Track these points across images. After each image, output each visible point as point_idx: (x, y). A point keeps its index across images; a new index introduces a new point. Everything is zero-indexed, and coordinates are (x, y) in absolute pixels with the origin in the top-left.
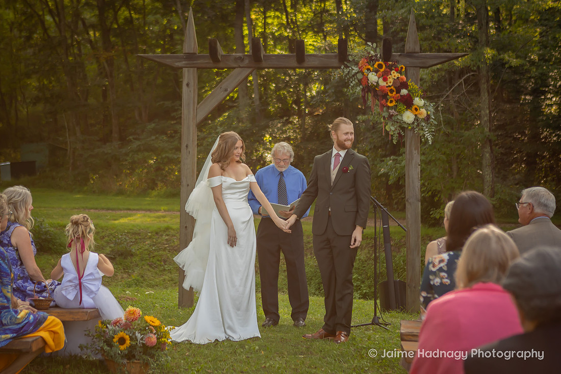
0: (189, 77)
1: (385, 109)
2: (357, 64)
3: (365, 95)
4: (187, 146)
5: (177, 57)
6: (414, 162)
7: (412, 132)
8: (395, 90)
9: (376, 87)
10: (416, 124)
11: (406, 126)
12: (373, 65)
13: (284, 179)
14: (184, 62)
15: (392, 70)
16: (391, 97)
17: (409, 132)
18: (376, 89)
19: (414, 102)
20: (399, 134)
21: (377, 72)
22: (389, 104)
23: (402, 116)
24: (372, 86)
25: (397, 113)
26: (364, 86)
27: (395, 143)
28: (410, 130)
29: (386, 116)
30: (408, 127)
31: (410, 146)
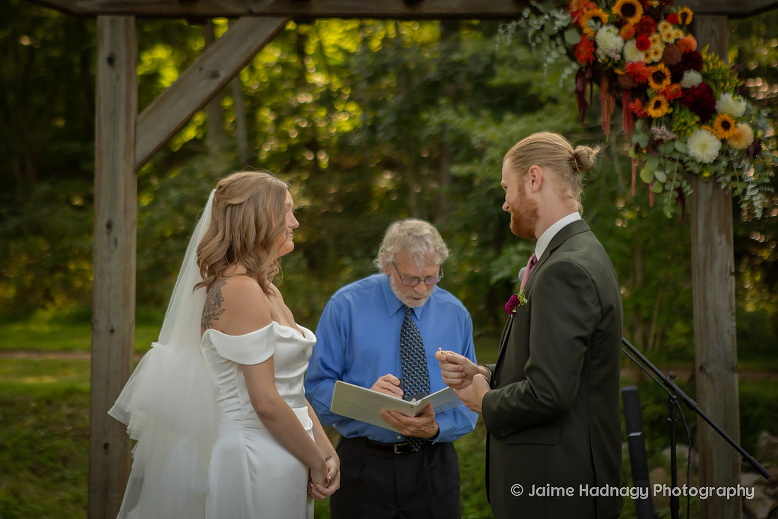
0: (113, 37)
1: (639, 124)
2: (565, 4)
3: (584, 87)
4: (109, 226)
6: (718, 265)
7: (711, 185)
8: (668, 73)
9: (617, 65)
10: (724, 163)
11: (697, 170)
12: (609, 6)
13: (417, 323)
15: (660, 20)
16: (658, 93)
17: (702, 187)
18: (619, 71)
19: (720, 106)
20: (679, 190)
21: (619, 24)
22: (653, 112)
23: (686, 143)
24: (606, 64)
25: (673, 136)
26: (584, 64)
27: (669, 215)
28: (707, 181)
29: (643, 145)
30: (701, 173)
31: (706, 223)
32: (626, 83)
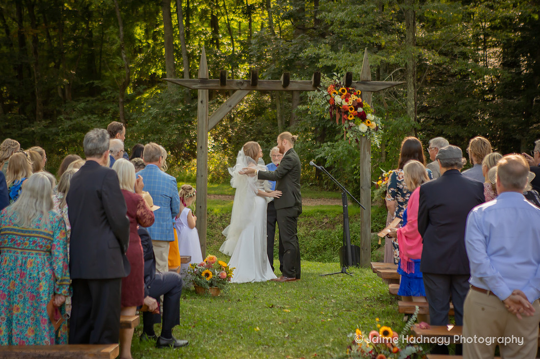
0: (203, 95)
1: (346, 122)
2: (326, 89)
3: (332, 111)
4: (201, 147)
5: (194, 81)
6: (366, 160)
8: (353, 108)
9: (340, 106)
10: (368, 133)
11: (361, 134)
12: (338, 90)
14: (199, 85)
15: (351, 93)
16: (351, 113)
17: (363, 139)
19: (367, 117)
20: (357, 140)
21: (341, 95)
22: (349, 118)
23: (358, 127)
24: (337, 105)
25: (355, 125)
26: (332, 105)
27: (353, 146)
28: (364, 137)
29: (347, 127)
30: (363, 135)
31: (364, 148)
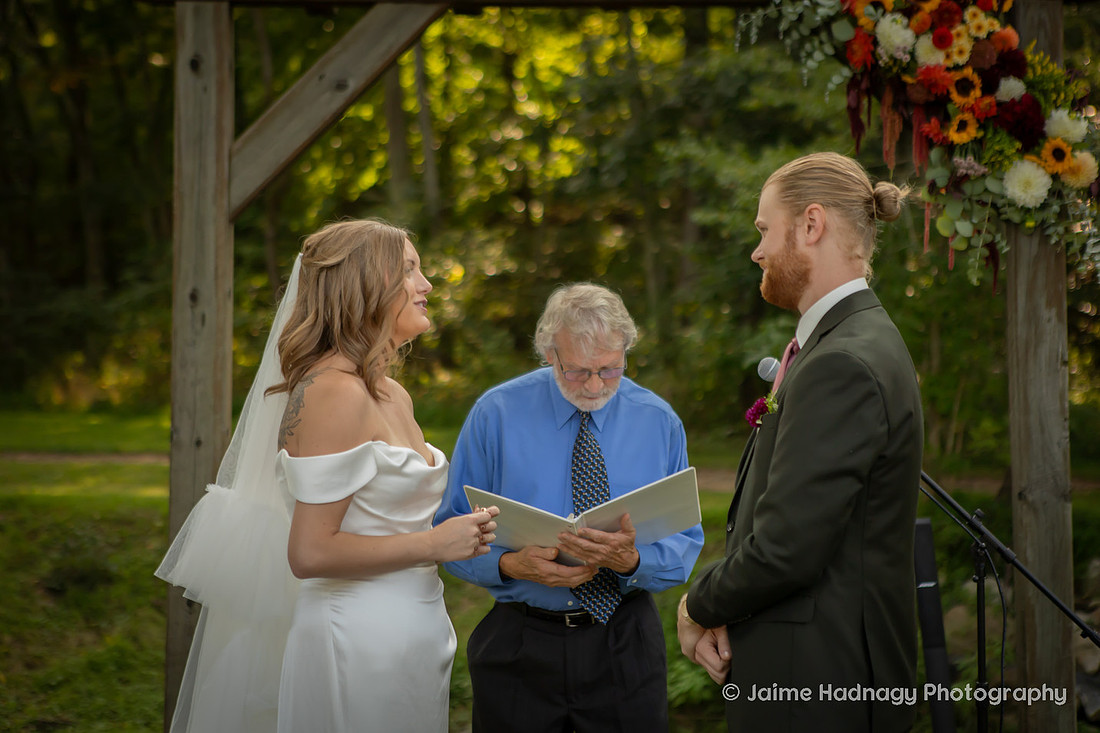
0: (199, 33)
1: (935, 154)
3: (859, 102)
4: (194, 297)
6: (1046, 351)
7: (1036, 239)
8: (976, 80)
9: (906, 69)
10: (1056, 208)
11: (1016, 218)
13: (598, 436)
15: (967, 4)
16: (963, 109)
17: (1024, 242)
18: (908, 79)
19: (1051, 127)
20: (991, 246)
21: (908, 12)
22: (955, 137)
23: (1002, 179)
24: (890, 68)
25: (983, 170)
26: (859, 70)
27: (975, 282)
28: (1031, 233)
29: (941, 183)
30: (1023, 222)
31: (1030, 293)
32: (918, 95)
